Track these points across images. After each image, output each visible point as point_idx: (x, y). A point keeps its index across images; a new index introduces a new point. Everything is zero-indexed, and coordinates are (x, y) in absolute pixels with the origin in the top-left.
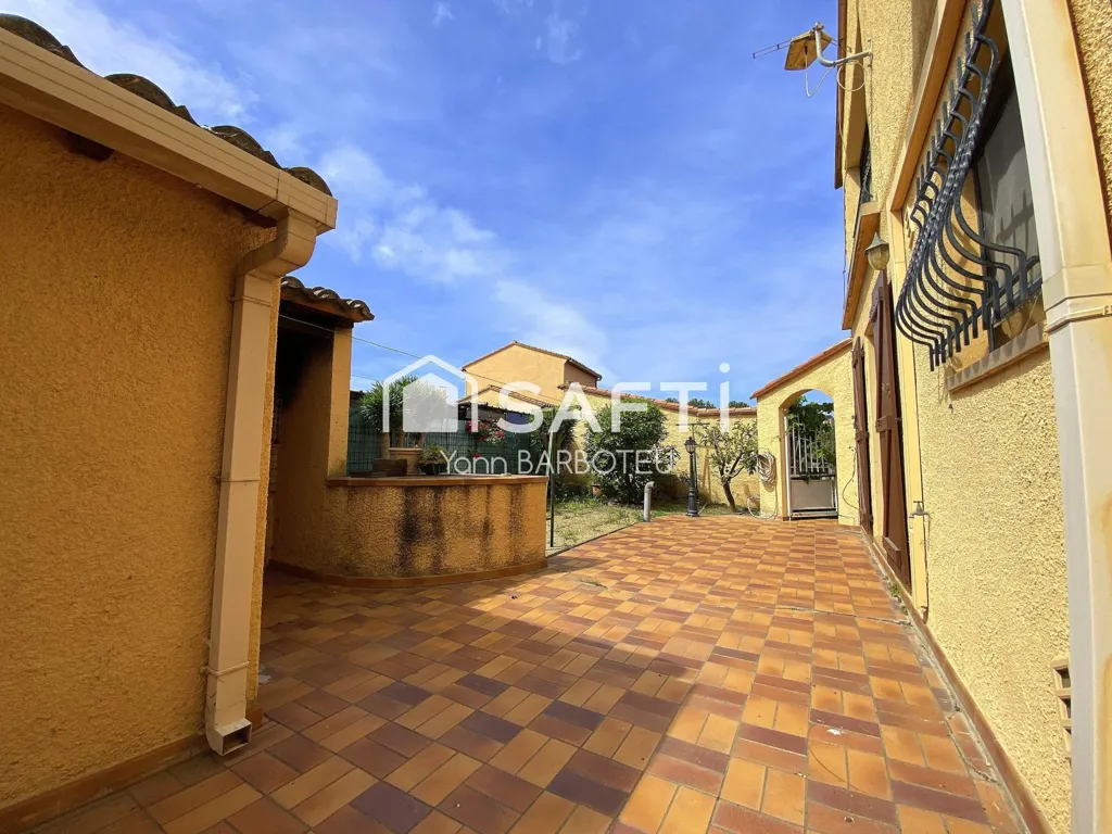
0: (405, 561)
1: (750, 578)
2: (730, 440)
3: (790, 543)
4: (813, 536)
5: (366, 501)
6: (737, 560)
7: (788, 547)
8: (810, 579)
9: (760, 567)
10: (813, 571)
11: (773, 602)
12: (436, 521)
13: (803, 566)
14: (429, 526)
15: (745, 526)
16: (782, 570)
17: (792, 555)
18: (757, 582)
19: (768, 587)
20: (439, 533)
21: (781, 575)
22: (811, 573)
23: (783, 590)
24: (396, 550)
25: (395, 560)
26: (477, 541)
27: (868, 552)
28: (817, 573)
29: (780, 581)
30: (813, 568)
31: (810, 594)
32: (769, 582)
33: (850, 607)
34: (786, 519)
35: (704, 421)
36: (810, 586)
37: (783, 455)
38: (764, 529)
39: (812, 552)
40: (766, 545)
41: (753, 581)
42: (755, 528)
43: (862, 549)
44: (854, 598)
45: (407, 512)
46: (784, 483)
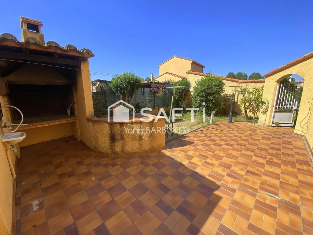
0: (112, 148)
1: (247, 165)
2: (250, 93)
3: (269, 142)
4: (280, 138)
5: (97, 126)
6: (243, 152)
7: (268, 145)
8: (278, 171)
9: (254, 158)
10: (280, 164)
11: (257, 187)
12: (121, 135)
13: (275, 160)
14: (119, 137)
15: (251, 130)
16: (264, 161)
17: (271, 151)
18: (252, 169)
19: (256, 174)
20: (123, 139)
21: (262, 165)
22: (278, 165)
23: (264, 177)
24: (109, 144)
25: (109, 147)
26: (137, 142)
27: (308, 152)
28: (282, 167)
29: (262, 170)
30: (280, 162)
31: (277, 182)
32: (257, 170)
33: (298, 197)
34: (269, 126)
35: (241, 85)
36: (277, 177)
37: (273, 101)
38: (258, 131)
39: (280, 150)
40: (258, 143)
41: (249, 168)
42: (254, 131)
43: (304, 149)
44: (301, 189)
45: (111, 132)
46: (271, 112)
